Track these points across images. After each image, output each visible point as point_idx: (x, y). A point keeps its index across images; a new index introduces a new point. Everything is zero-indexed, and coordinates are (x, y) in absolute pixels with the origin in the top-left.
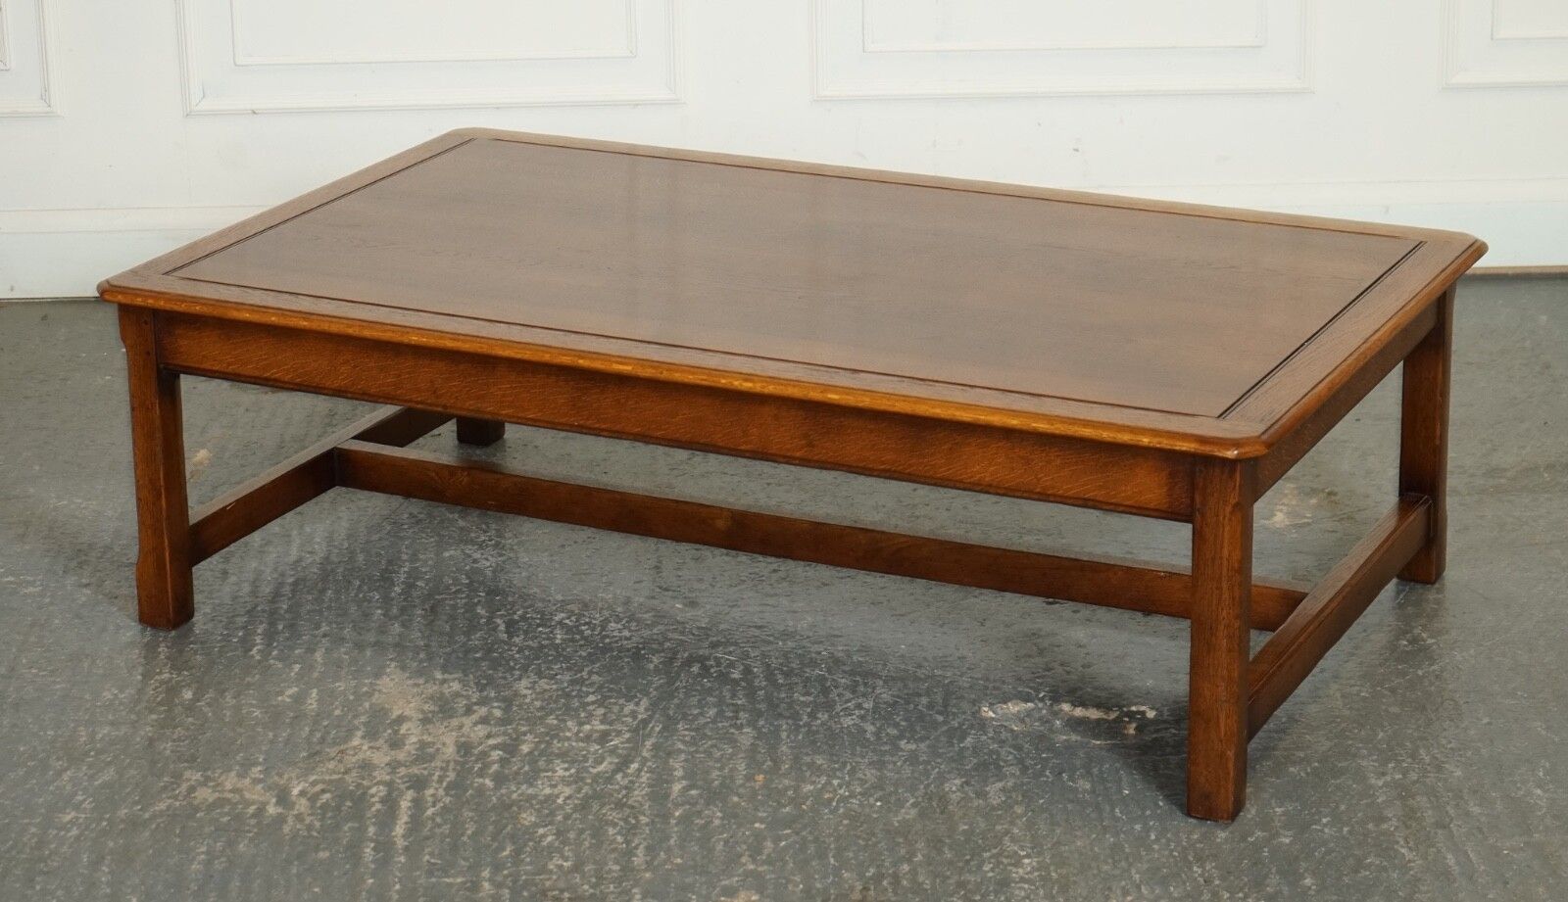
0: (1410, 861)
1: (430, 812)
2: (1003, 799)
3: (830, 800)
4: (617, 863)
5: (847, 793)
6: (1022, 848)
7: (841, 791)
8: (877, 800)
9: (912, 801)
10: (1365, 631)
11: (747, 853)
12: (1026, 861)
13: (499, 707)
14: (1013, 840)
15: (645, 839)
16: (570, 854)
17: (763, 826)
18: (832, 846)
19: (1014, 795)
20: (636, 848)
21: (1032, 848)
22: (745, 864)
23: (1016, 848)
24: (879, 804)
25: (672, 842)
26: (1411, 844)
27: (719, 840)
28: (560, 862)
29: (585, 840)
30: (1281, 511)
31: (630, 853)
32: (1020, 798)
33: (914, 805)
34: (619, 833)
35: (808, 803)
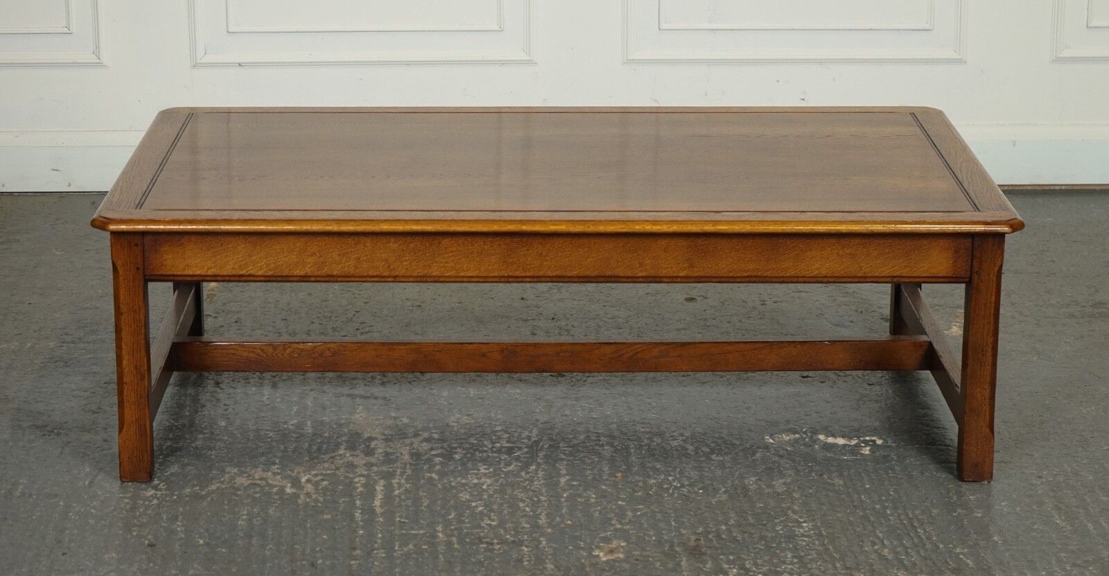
0: (1062, 528)
1: (397, 492)
2: (785, 489)
3: (668, 489)
4: (528, 523)
5: (679, 485)
6: (801, 517)
7: (675, 484)
8: (700, 489)
9: (723, 490)
10: (1020, 396)
11: (615, 518)
12: (804, 525)
13: (436, 433)
14: (794, 512)
15: (545, 510)
16: (495, 518)
17: (624, 503)
18: (673, 515)
19: (792, 487)
20: (540, 514)
21: (808, 517)
22: (615, 525)
23: (797, 517)
24: (701, 491)
25: (564, 511)
26: (1063, 518)
27: (595, 511)
28: (489, 522)
29: (504, 509)
30: (956, 326)
31: (537, 517)
32: (796, 489)
33: (725, 492)
34: (527, 506)
35: (654, 490)
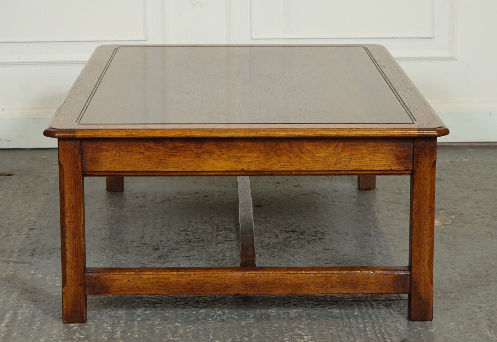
0: (491, 338)
1: (19, 318)
2: (296, 315)
3: (213, 316)
4: (107, 336)
5: (221, 313)
6: (304, 332)
7: (219, 312)
8: (235, 316)
9: (252, 316)
10: (474, 259)
11: (170, 333)
12: (305, 337)
13: (58, 283)
14: (300, 329)
15: (121, 328)
16: (84, 333)
17: (179, 325)
18: (212, 331)
19: (302, 314)
20: (117, 331)
21: (309, 333)
22: (169, 337)
23: (301, 333)
24: (236, 317)
25: (135, 329)
26: (492, 332)
27: (157, 329)
28: (79, 336)
29: (93, 328)
30: (438, 220)
31: (114, 332)
32: (305, 315)
33: (253, 318)
34: (109, 326)
35: (203, 316)
